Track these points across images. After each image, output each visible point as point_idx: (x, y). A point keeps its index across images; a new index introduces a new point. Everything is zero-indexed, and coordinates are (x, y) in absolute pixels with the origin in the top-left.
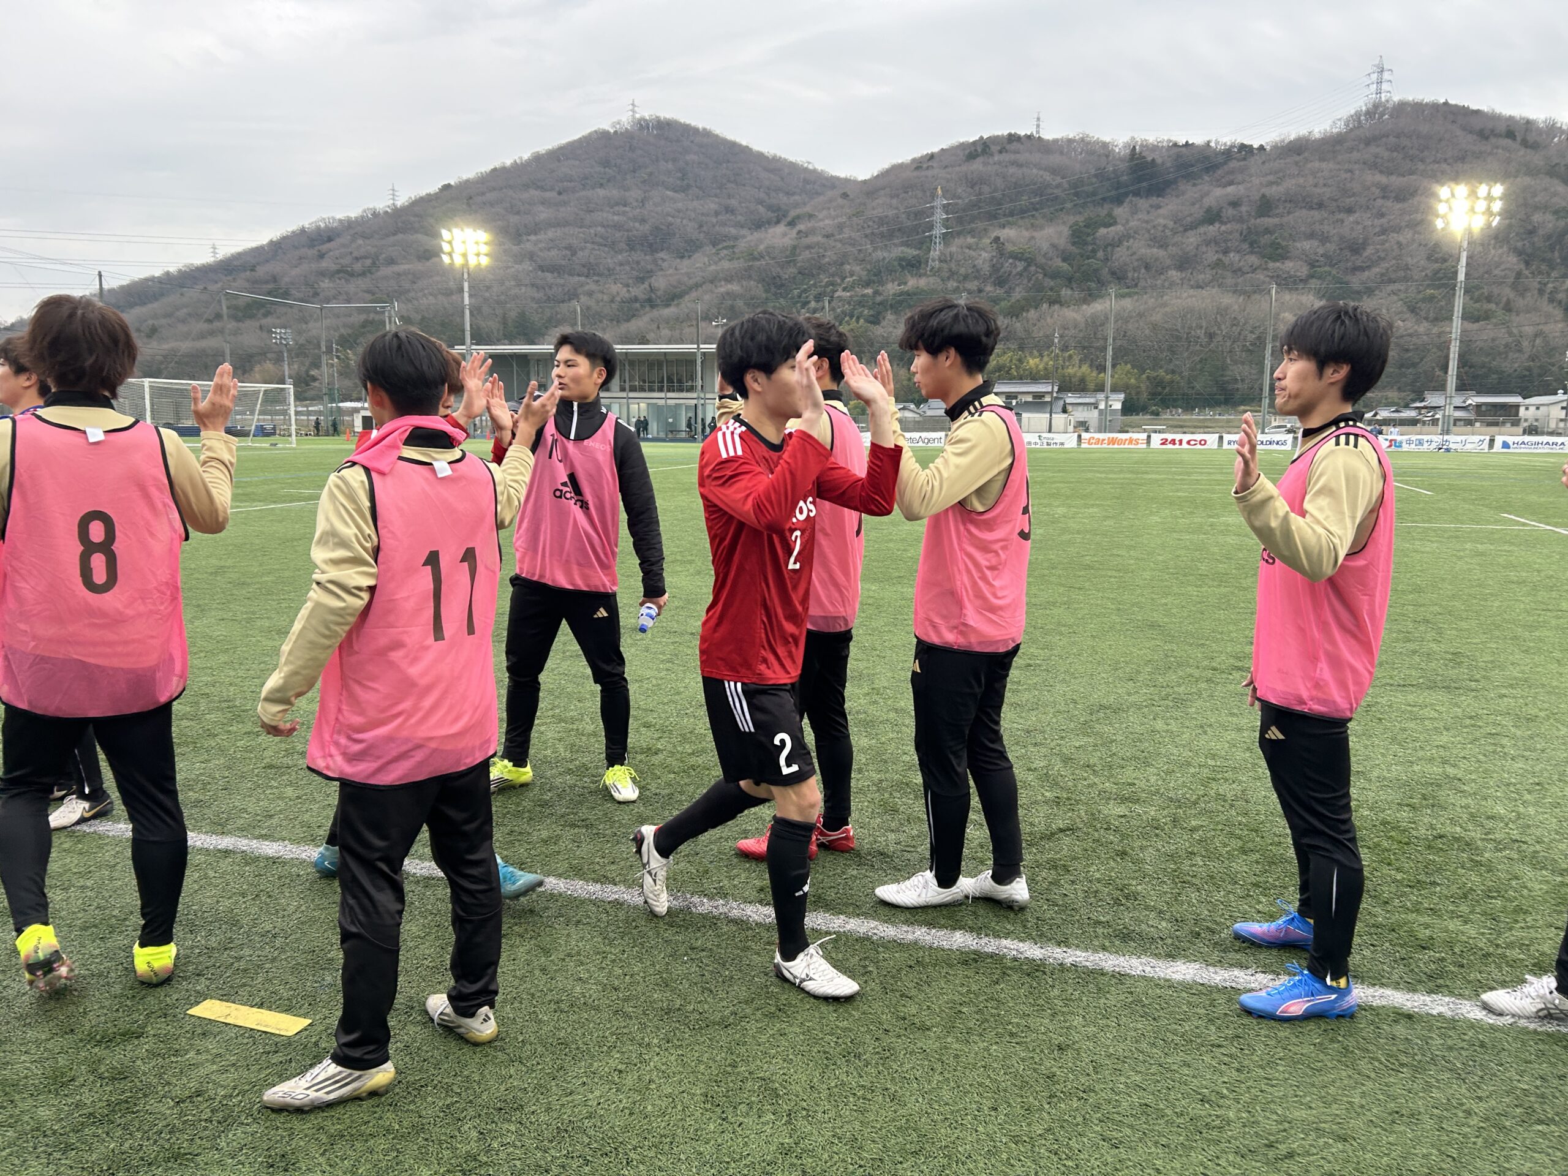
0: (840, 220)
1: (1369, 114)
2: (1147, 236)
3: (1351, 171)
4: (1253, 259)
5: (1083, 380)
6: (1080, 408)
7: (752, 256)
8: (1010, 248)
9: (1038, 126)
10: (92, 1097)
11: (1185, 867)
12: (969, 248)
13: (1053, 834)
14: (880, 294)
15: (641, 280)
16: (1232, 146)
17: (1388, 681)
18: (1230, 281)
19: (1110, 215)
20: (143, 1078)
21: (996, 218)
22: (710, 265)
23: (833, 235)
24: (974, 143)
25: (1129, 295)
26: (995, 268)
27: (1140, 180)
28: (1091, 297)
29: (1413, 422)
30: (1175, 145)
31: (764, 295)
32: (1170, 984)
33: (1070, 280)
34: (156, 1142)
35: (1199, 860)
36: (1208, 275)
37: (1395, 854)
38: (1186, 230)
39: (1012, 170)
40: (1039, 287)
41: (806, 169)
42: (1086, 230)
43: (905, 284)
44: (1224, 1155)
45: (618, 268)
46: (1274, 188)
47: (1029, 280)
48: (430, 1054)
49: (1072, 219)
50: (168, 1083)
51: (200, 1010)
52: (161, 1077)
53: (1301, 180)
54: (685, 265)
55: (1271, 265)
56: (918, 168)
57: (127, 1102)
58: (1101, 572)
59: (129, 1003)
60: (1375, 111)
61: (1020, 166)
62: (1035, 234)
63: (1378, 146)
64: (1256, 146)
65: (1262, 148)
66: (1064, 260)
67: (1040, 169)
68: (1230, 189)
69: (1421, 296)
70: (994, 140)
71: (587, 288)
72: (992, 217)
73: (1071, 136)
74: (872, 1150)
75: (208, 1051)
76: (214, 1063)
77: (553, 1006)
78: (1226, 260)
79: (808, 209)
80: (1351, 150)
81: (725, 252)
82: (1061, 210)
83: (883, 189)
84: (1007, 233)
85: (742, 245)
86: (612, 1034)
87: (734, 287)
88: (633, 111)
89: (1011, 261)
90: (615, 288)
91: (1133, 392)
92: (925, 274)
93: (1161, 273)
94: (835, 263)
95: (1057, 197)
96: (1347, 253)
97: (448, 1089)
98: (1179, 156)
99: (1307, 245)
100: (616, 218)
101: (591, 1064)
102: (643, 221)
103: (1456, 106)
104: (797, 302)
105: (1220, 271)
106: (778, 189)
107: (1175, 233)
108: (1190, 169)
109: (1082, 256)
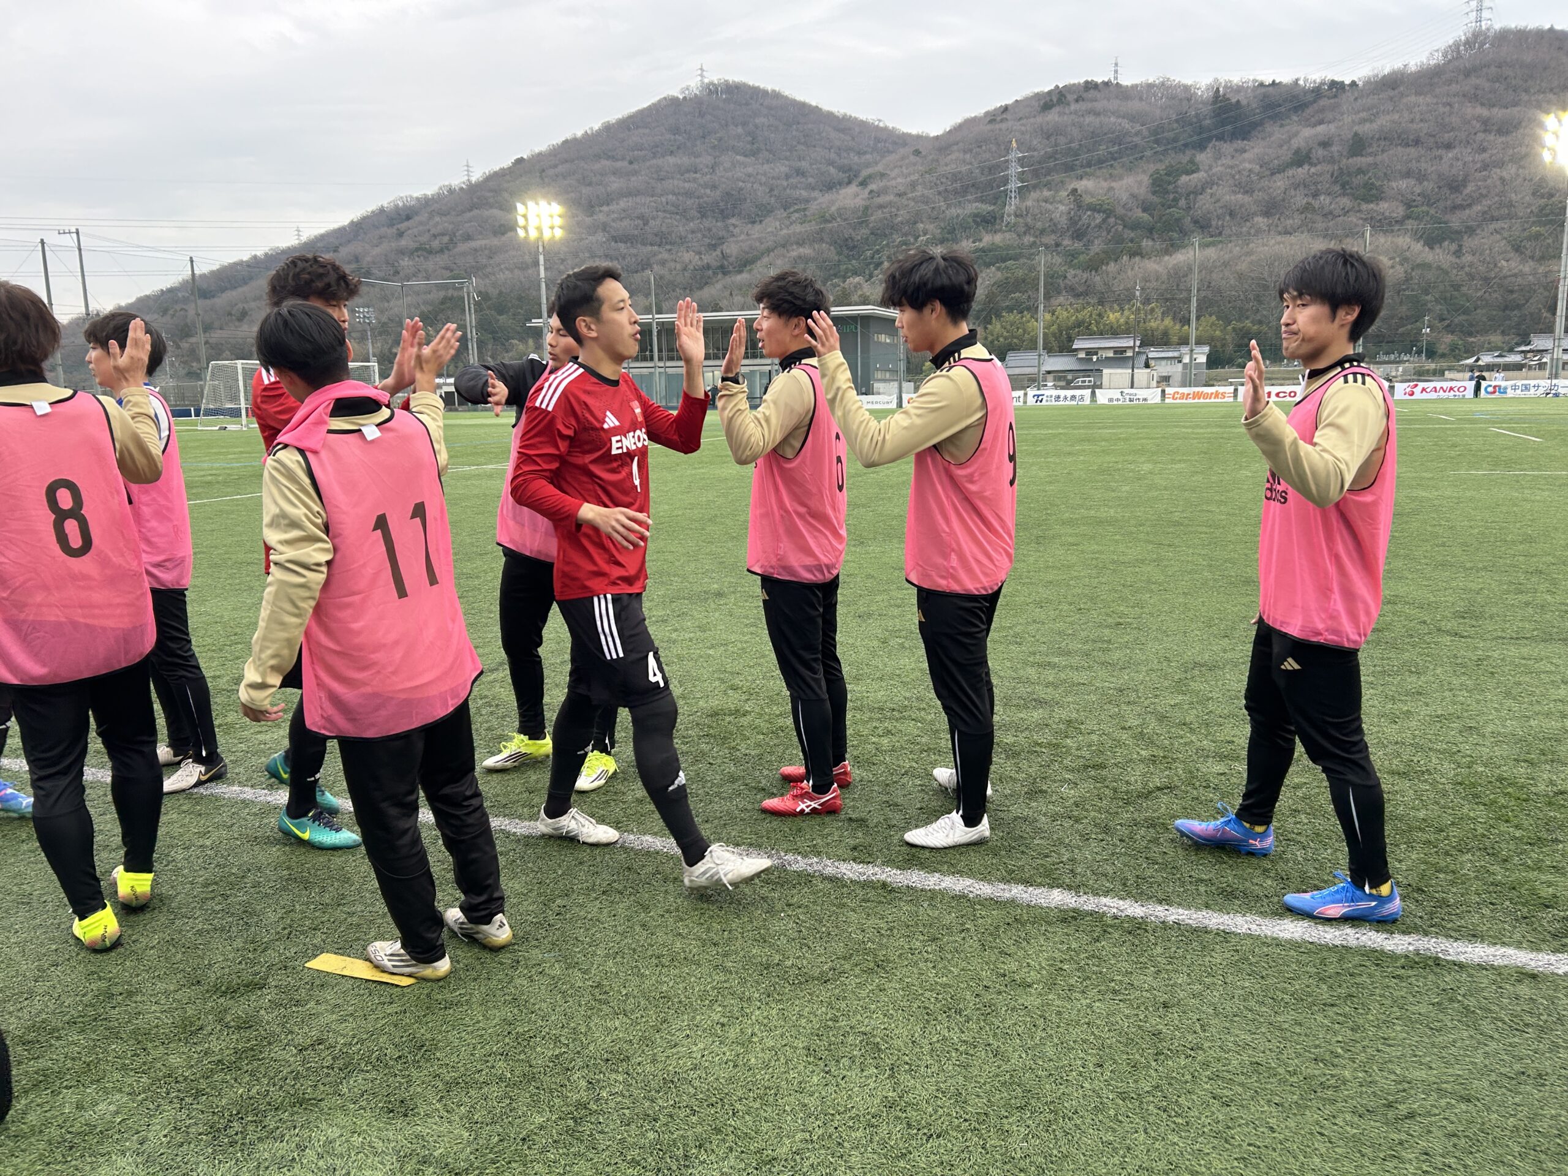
0: (912, 178)
1: (1469, 43)
2: (1231, 182)
3: (1449, 104)
4: (1346, 202)
5: (1165, 333)
6: (1164, 362)
7: (824, 219)
8: (1088, 200)
9: (1116, 72)
10: (221, 1045)
11: (1290, 826)
12: (1046, 201)
13: (1150, 792)
15: (713, 247)
16: (1323, 83)
17: (1500, 634)
18: (1320, 225)
19: (1192, 161)
20: (267, 1027)
21: (1072, 169)
22: (781, 229)
23: (905, 194)
24: (1050, 93)
25: (1213, 244)
26: (1073, 222)
27: (1223, 123)
28: (1172, 247)
29: (1518, 367)
30: (1262, 85)
31: (836, 258)
32: (1277, 943)
33: (1151, 230)
34: (281, 1087)
35: (1303, 817)
36: (1297, 220)
37: (1513, 811)
38: (1273, 174)
39: (1089, 119)
40: (1119, 240)
41: (877, 127)
42: (1167, 178)
43: (980, 240)
44: (1340, 1115)
45: (690, 236)
46: (1367, 125)
47: (1109, 232)
48: (537, 1007)
49: (1152, 167)
50: (291, 1032)
51: (316, 964)
52: (283, 1026)
53: (1396, 116)
54: (756, 230)
55: (1364, 206)
56: (991, 121)
57: (252, 1049)
58: (1190, 529)
59: (250, 955)
60: (1476, 39)
61: (1098, 113)
62: (1114, 184)
63: (1478, 77)
64: (1347, 82)
65: (1354, 84)
66: (1144, 210)
67: (1118, 117)
68: (1321, 129)
69: (1526, 234)
70: (1069, 88)
71: (660, 256)
72: (1069, 168)
73: (1151, 81)
74: (977, 1104)
75: (327, 1001)
76: (333, 1013)
77: (654, 961)
78: (1316, 204)
79: (879, 168)
80: (1450, 82)
81: (797, 215)
82: (1141, 158)
83: (956, 144)
84: (1085, 185)
85: (813, 207)
86: (714, 988)
87: (806, 251)
88: (702, 76)
89: (1089, 213)
90: (687, 256)
91: (1218, 344)
92: (1000, 230)
93: (1247, 220)
94: (908, 221)
95: (1136, 146)
96: (1446, 190)
97: (557, 1040)
98: (1265, 96)
99: (1403, 184)
100: (687, 185)
101: (694, 1017)
102: (714, 187)
104: (870, 263)
105: (1309, 216)
106: (849, 149)
107: (1261, 178)
108: (1278, 110)
109: (1163, 206)
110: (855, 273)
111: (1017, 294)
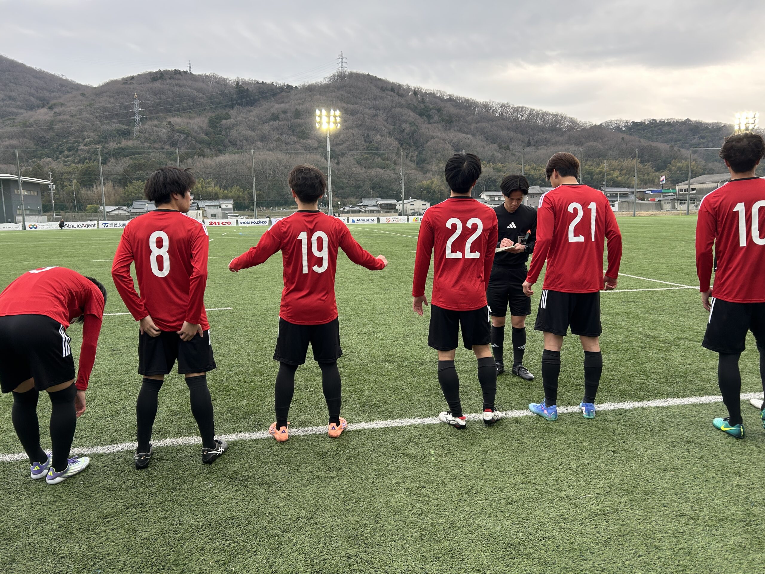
0: (80, 107)
1: (338, 76)
2: (246, 124)
4: (294, 138)
5: (216, 194)
6: (212, 207)
7: (25, 125)
8: (177, 127)
9: (190, 67)
12: (155, 126)
14: (106, 148)
16: (283, 86)
18: (284, 148)
19: (227, 114)
21: (170, 112)
23: (76, 116)
24: (156, 73)
25: (238, 153)
26: (170, 137)
27: (242, 97)
28: (220, 152)
29: (358, 212)
30: (258, 82)
31: (35, 147)
33: (209, 144)
36: (275, 145)
38: (263, 123)
39: (176, 88)
40: (194, 148)
41: (61, 78)
42: (216, 120)
43: (120, 143)
46: (301, 106)
47: (188, 144)
49: (210, 114)
55: (302, 141)
56: (124, 83)
60: (341, 75)
61: (180, 86)
62: (190, 121)
63: (342, 91)
64: (294, 86)
65: (296, 87)
66: (206, 135)
67: (191, 89)
68: (282, 105)
69: (363, 157)
70: (166, 72)
72: (168, 111)
73: (207, 74)
78: (282, 138)
79: (61, 101)
80: (332, 91)
81: (9, 122)
82: (204, 110)
83: (105, 92)
84: (176, 120)
85: (19, 119)
87: (14, 142)
89: (178, 134)
91: (241, 199)
92: (131, 139)
93: (253, 143)
94: (78, 130)
95: (201, 104)
96: (333, 137)
98: (259, 88)
99: (316, 133)
103: (373, 76)
104: (56, 151)
105: (279, 143)
106: (43, 89)
107: (259, 124)
108: (266, 95)
109: (215, 133)
110: (47, 156)
111: (140, 172)
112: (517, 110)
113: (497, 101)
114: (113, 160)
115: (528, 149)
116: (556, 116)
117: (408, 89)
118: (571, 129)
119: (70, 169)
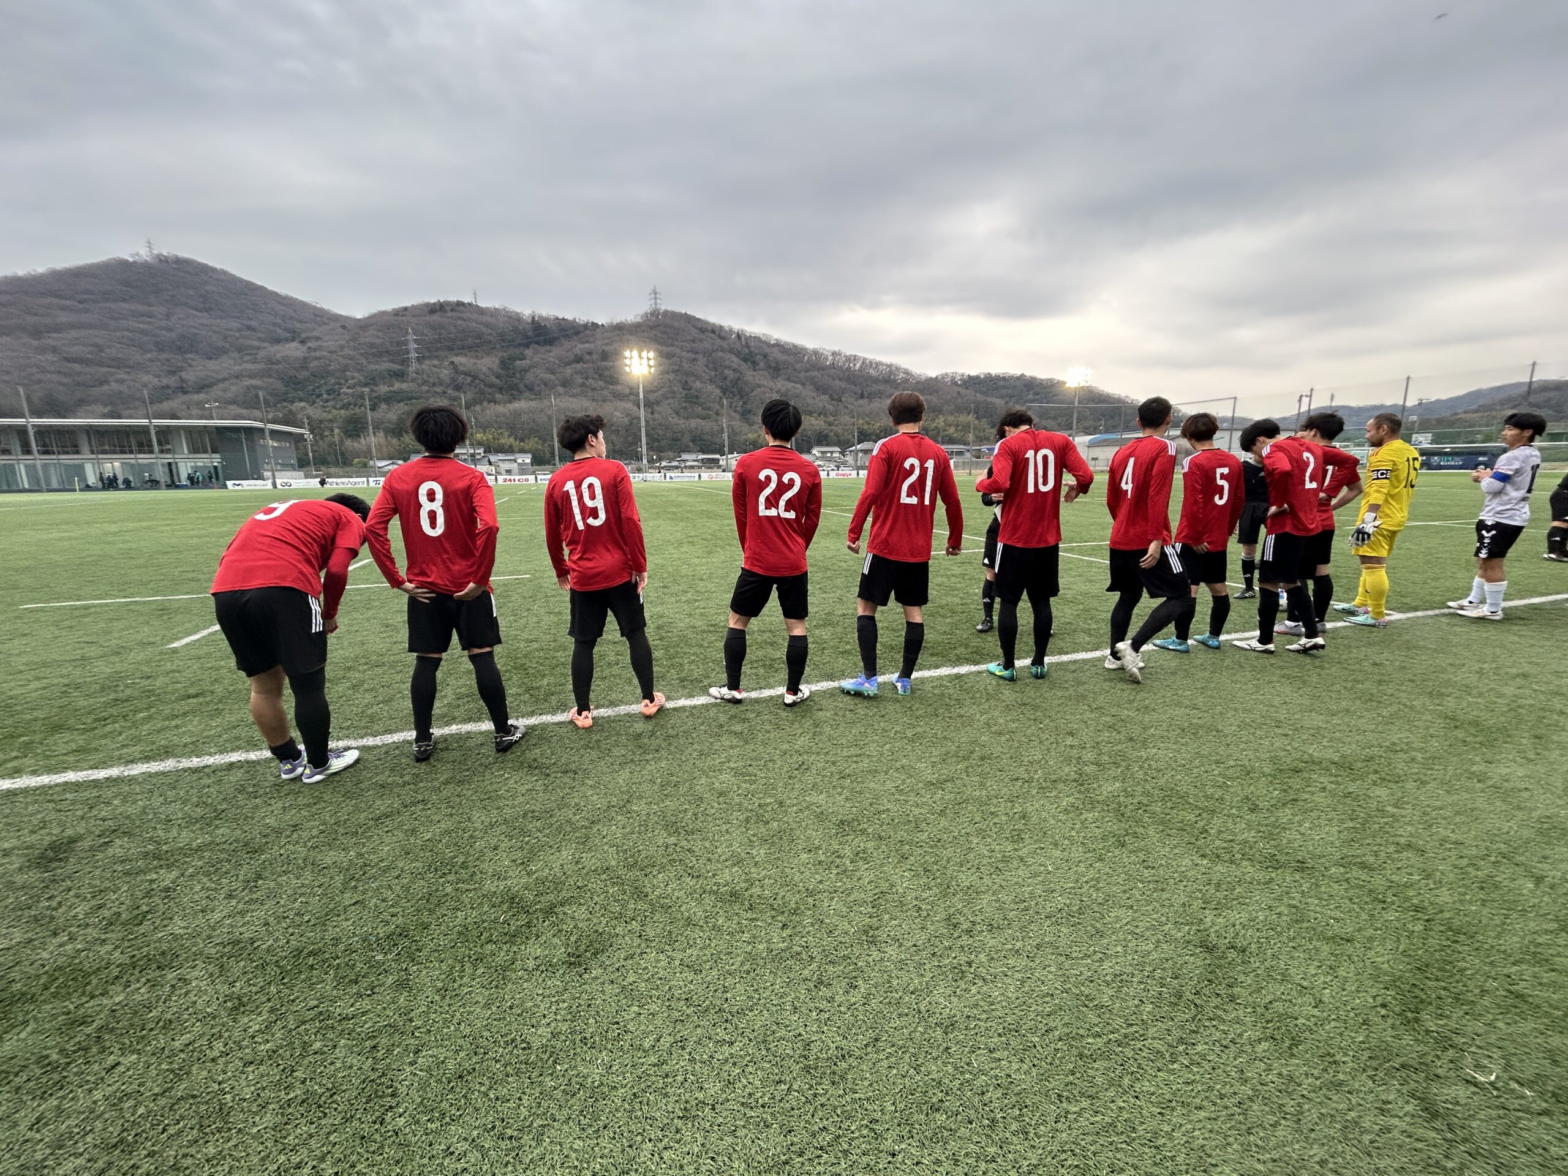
0: (340, 342)
1: (652, 314)
2: (544, 367)
4: (601, 383)
5: (511, 446)
7: (271, 361)
8: (462, 368)
9: (475, 298)
12: (435, 366)
14: (375, 392)
15: (173, 373)
16: (588, 323)
18: (590, 394)
19: (522, 354)
21: (453, 350)
22: (235, 366)
23: (336, 352)
24: (434, 304)
25: (535, 399)
26: (453, 380)
27: (539, 335)
28: (513, 399)
29: (678, 468)
30: (557, 318)
31: (284, 389)
33: (500, 389)
36: (578, 391)
38: (565, 366)
39: (459, 322)
40: (482, 393)
41: (315, 307)
42: (509, 361)
43: (392, 386)
45: (148, 363)
46: (608, 346)
47: (475, 388)
49: (501, 354)
54: (212, 365)
55: (610, 387)
56: (397, 315)
60: (655, 313)
61: (465, 320)
62: (479, 362)
63: (656, 330)
64: (601, 324)
65: (603, 325)
66: (497, 377)
67: (478, 324)
68: (587, 345)
69: (681, 406)
70: (448, 303)
71: (117, 376)
72: (451, 349)
73: (497, 307)
78: (587, 383)
79: (315, 333)
80: (644, 331)
81: (249, 357)
82: (493, 349)
83: (371, 325)
84: (460, 360)
85: (262, 354)
87: (257, 382)
88: (151, 248)
89: (463, 376)
90: (146, 378)
91: (538, 454)
92: (407, 381)
93: (554, 388)
94: (339, 370)
95: (490, 341)
98: (559, 325)
100: (141, 326)
102: (170, 330)
103: (690, 315)
104: (312, 395)
105: (584, 389)
106: (292, 318)
107: (559, 367)
108: (566, 333)
109: (507, 376)
110: (301, 400)
112: (848, 359)
113: (828, 348)
114: (384, 406)
115: (861, 402)
116: (890, 366)
117: (731, 331)
118: (906, 381)
119: (330, 416)
